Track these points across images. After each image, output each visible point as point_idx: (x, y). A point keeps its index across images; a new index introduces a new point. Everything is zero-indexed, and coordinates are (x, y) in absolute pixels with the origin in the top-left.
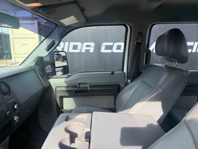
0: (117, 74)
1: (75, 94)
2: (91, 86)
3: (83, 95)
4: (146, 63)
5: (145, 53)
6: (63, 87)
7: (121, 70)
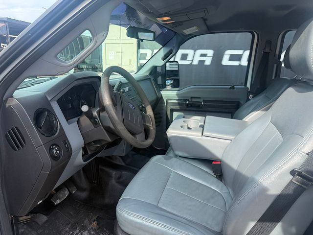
0: (237, 88)
1: (187, 107)
2: (204, 101)
3: (195, 109)
4: (275, 77)
5: (275, 65)
6: (174, 99)
7: (244, 84)
